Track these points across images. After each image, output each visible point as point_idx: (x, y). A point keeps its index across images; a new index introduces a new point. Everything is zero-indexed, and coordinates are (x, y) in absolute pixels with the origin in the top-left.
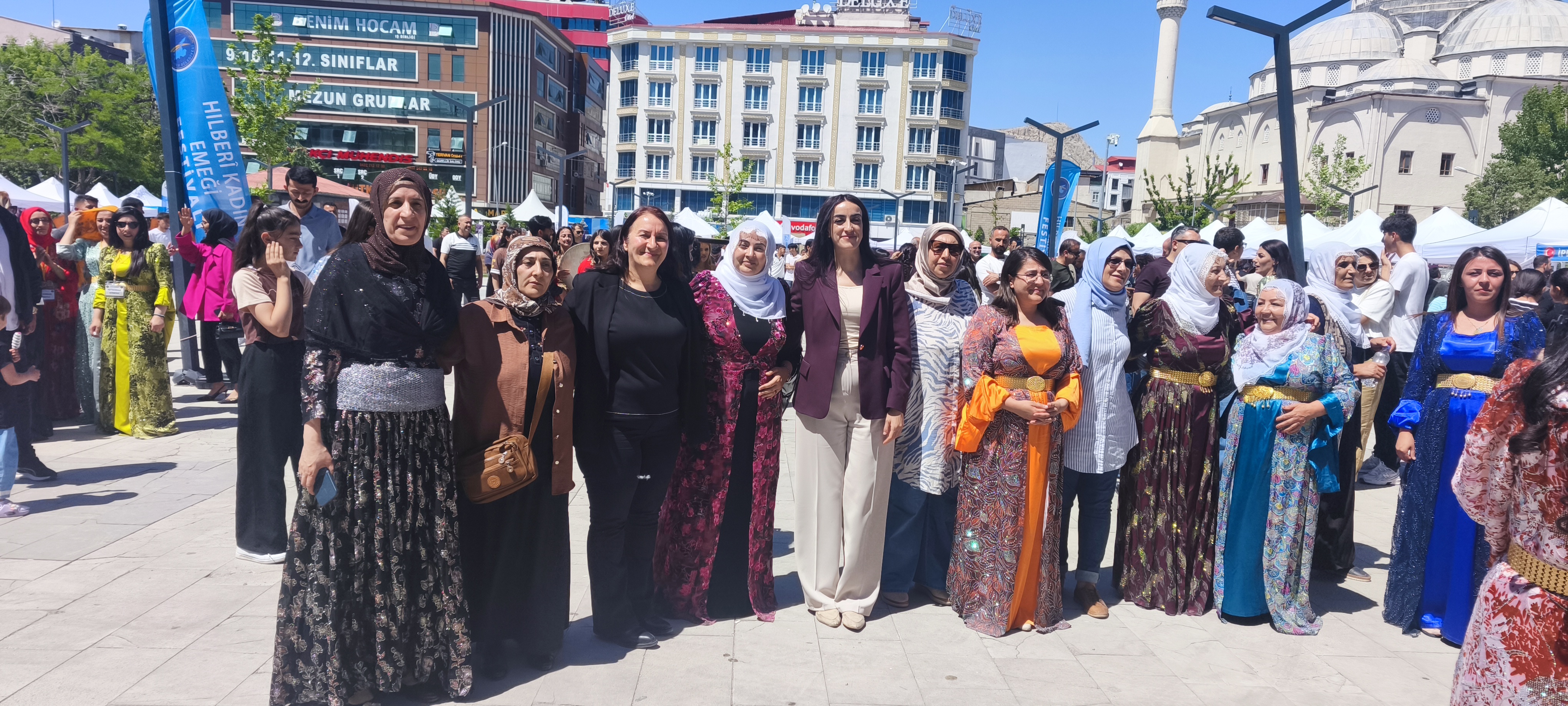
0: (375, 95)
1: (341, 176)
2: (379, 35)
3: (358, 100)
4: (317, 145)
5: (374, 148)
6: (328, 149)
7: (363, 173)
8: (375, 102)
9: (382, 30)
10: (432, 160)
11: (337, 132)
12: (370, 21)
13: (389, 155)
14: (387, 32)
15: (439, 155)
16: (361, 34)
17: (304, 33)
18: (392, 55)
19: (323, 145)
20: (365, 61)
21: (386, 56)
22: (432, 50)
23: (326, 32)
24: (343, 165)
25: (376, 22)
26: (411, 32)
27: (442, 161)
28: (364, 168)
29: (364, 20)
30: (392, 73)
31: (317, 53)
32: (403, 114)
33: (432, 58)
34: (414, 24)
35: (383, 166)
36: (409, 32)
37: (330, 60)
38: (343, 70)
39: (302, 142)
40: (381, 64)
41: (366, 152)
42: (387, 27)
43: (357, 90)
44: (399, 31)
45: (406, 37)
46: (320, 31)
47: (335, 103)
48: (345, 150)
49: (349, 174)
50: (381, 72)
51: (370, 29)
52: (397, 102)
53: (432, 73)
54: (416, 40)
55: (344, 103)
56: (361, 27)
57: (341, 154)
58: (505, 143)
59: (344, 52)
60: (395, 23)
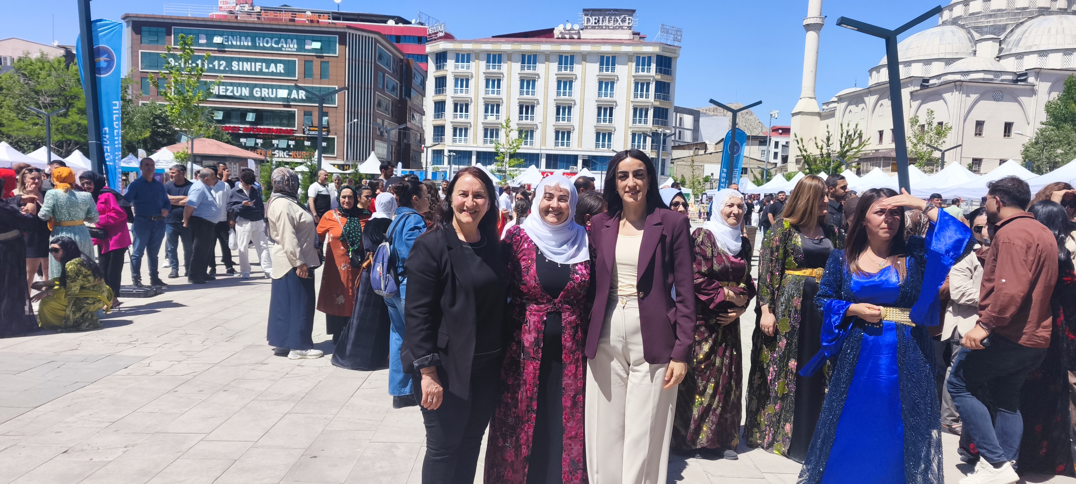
0: (268, 89)
1: (245, 143)
2: (272, 48)
3: (257, 93)
4: (229, 123)
5: (267, 125)
6: (237, 126)
7: (260, 141)
8: (268, 94)
9: (274, 45)
10: (307, 132)
11: (242, 114)
12: (265, 39)
13: (277, 129)
14: (277, 46)
15: (311, 128)
16: (260, 48)
17: (221, 48)
18: (280, 62)
19: (233, 123)
20: (262, 66)
21: (276, 62)
22: (307, 58)
23: (236, 47)
24: (246, 136)
25: (269, 40)
26: (293, 46)
27: (313, 133)
28: (260, 138)
29: (261, 39)
30: (280, 74)
31: (229, 61)
32: (287, 101)
33: (307, 64)
34: (295, 41)
35: (273, 137)
36: (292, 46)
37: (239, 65)
38: (247, 72)
39: (218, 122)
40: (272, 68)
41: (262, 127)
42: (277, 43)
43: (256, 86)
44: (285, 46)
45: (289, 49)
46: (232, 46)
47: (241, 95)
48: (248, 126)
49: (250, 142)
50: (272, 74)
51: (265, 45)
52: (283, 93)
53: (307, 73)
54: (296, 51)
55: (247, 95)
56: (259, 43)
57: (245, 129)
58: (356, 120)
59: (247, 60)
60: (283, 40)
